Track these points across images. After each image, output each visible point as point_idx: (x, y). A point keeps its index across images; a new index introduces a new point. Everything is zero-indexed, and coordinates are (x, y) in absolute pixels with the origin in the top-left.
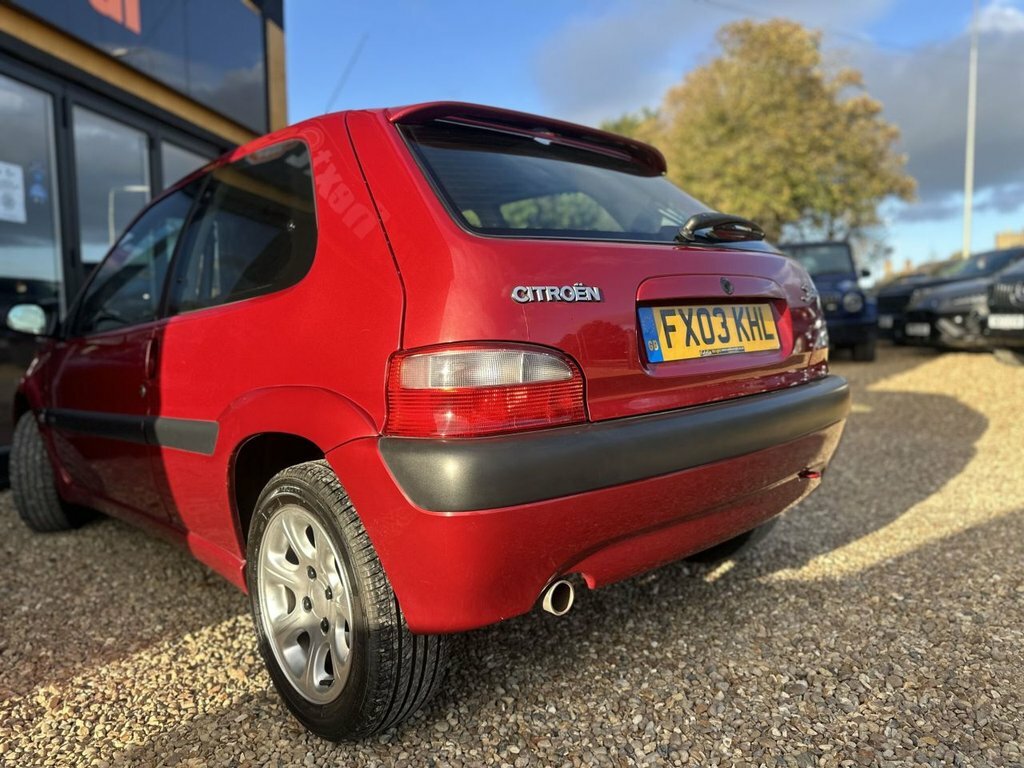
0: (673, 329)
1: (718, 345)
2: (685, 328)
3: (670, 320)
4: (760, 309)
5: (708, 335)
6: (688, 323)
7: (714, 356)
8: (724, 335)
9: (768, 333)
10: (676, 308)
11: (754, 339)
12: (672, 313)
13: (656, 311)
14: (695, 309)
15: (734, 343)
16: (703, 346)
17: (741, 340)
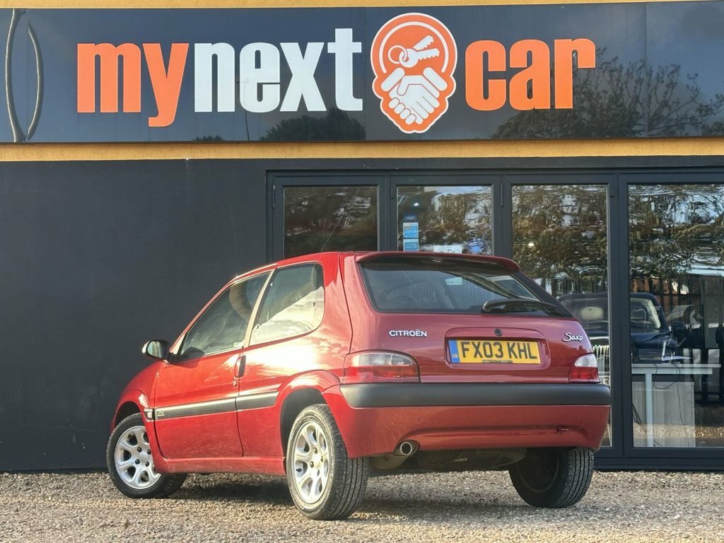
0: (468, 350)
1: (494, 358)
2: (475, 350)
3: (466, 346)
4: (528, 344)
5: (488, 353)
6: (477, 348)
7: (491, 363)
8: (499, 354)
9: (532, 355)
10: (471, 342)
11: (521, 357)
12: (469, 343)
13: (459, 343)
14: (482, 342)
15: (506, 358)
16: (485, 358)
17: (510, 357)
